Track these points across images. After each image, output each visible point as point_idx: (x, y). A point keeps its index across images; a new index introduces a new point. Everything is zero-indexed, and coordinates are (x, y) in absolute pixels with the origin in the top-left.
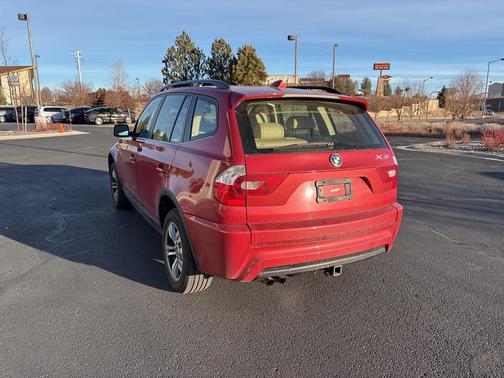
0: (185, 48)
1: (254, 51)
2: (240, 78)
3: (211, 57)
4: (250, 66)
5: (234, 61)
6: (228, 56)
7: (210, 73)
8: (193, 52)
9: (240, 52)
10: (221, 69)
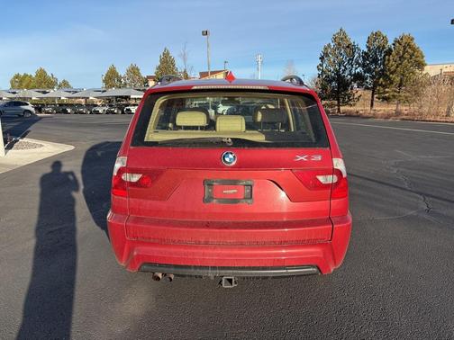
0: (342, 44)
1: (412, 39)
2: (393, 68)
3: (366, 50)
4: (406, 55)
5: (389, 52)
6: (384, 48)
7: (364, 66)
8: (348, 47)
9: (397, 42)
10: (375, 61)
